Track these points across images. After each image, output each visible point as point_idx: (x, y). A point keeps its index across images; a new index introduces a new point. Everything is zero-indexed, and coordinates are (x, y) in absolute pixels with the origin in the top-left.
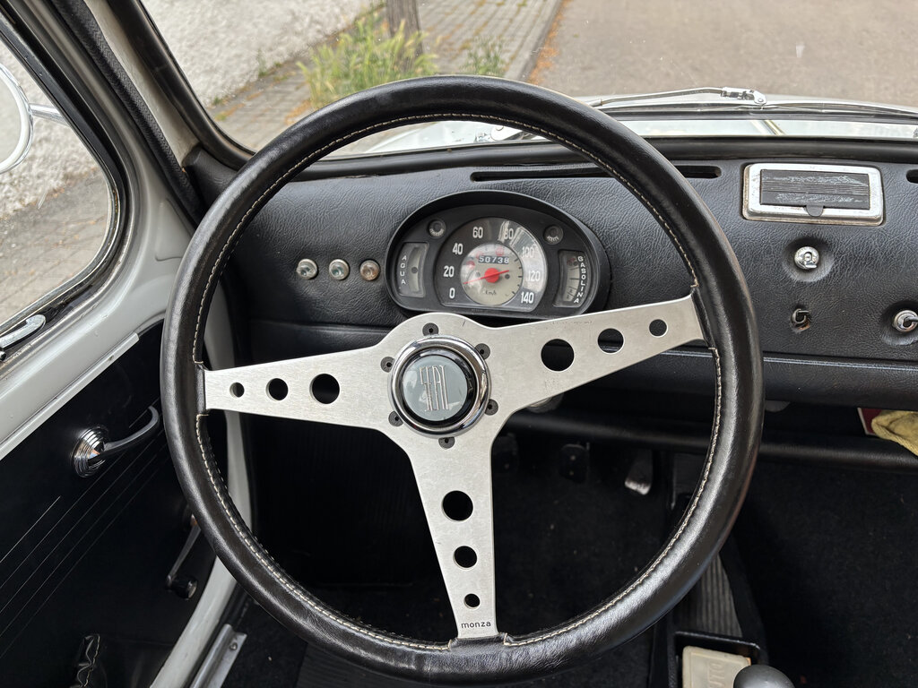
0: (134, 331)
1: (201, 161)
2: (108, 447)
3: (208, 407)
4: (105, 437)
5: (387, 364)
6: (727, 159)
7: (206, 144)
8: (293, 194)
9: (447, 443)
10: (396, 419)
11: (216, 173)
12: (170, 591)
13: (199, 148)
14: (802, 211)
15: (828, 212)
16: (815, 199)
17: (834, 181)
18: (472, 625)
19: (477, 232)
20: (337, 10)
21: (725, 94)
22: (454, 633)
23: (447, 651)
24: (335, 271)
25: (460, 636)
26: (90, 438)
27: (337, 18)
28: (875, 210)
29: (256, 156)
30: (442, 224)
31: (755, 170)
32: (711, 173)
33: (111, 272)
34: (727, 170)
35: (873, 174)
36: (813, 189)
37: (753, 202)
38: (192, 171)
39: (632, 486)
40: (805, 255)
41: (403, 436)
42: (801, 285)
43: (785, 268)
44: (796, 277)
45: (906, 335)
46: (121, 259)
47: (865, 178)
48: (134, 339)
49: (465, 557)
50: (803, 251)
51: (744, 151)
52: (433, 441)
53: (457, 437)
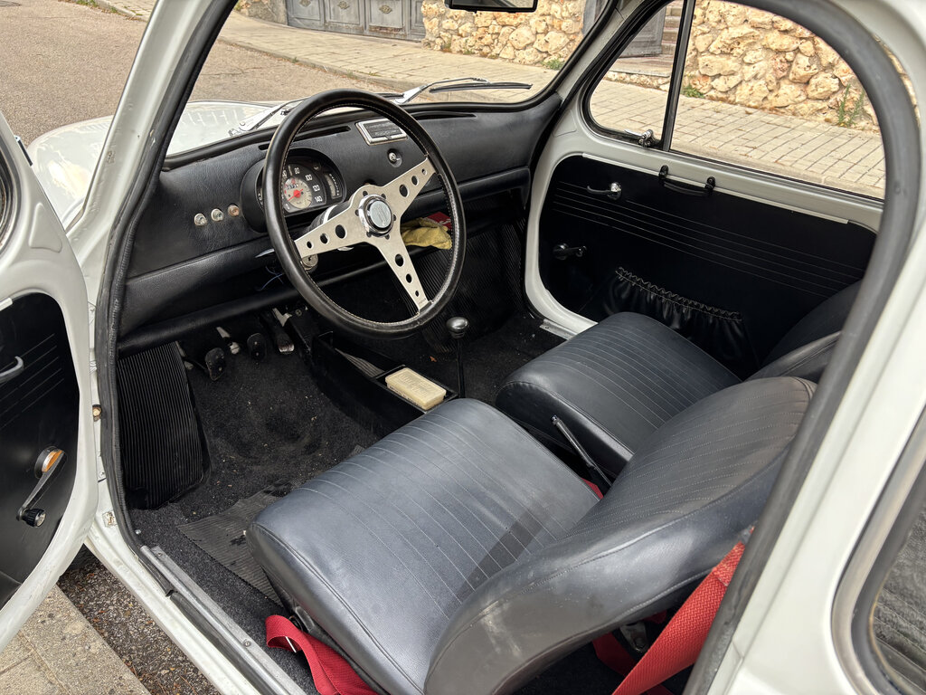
9: (388, 237)
10: (370, 234)
14: (385, 138)
15: (392, 137)
16: (386, 133)
17: (387, 125)
23: (419, 315)
25: (419, 308)
31: (361, 125)
32: (347, 129)
34: (351, 127)
36: (384, 129)
37: (370, 138)
39: (284, 350)
40: (393, 157)
41: (373, 241)
43: (389, 162)
44: (393, 165)
49: (409, 278)
50: (391, 155)
52: (383, 238)
53: (390, 234)
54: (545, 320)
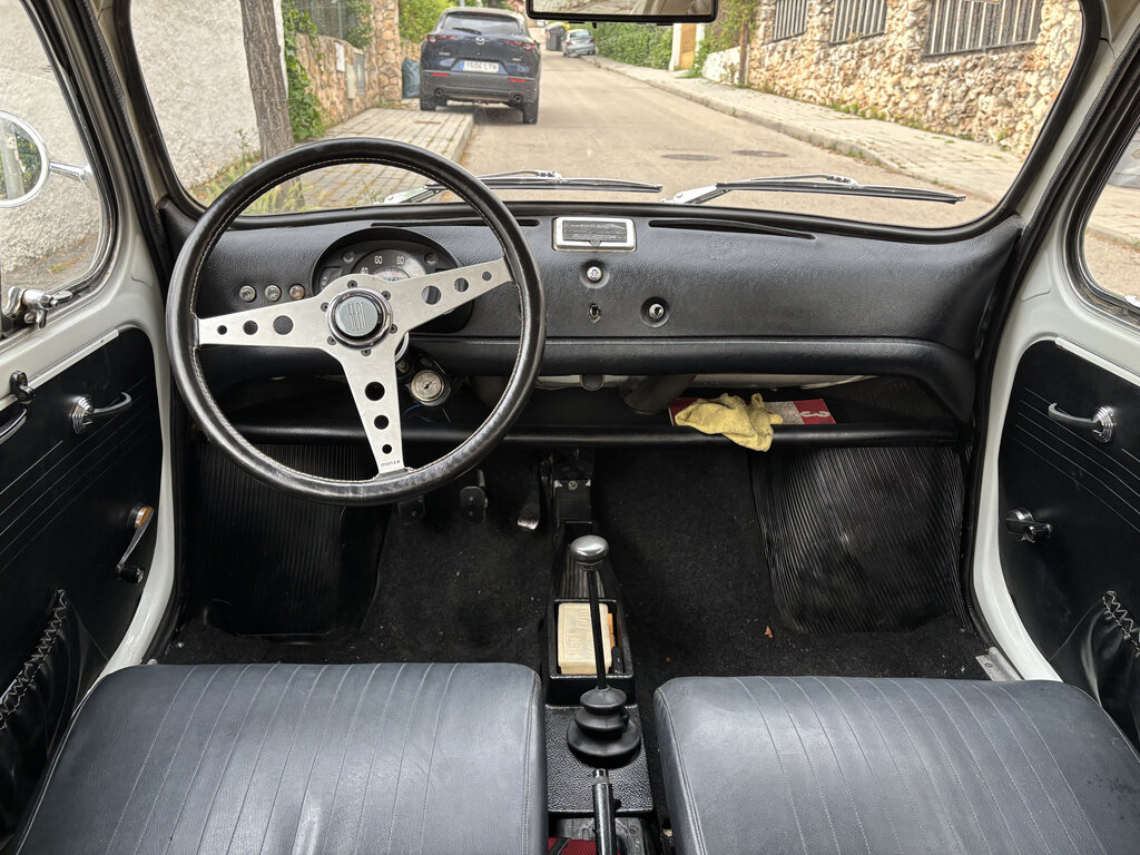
0: (116, 328)
1: (169, 207)
2: (96, 411)
3: (201, 343)
4: (94, 403)
5: (324, 307)
6: (544, 215)
7: (173, 195)
8: (230, 240)
9: (367, 353)
10: (331, 341)
11: (182, 221)
12: (119, 579)
13: (168, 197)
14: (588, 244)
15: (603, 244)
16: (595, 237)
17: (606, 227)
18: (388, 464)
19: (378, 260)
20: (197, 162)
21: (537, 174)
22: (375, 471)
23: (374, 482)
24: (270, 292)
25: (380, 472)
26: (82, 403)
27: (196, 169)
28: (630, 242)
29: (207, 209)
30: (352, 254)
31: (560, 221)
32: (534, 223)
33: (102, 279)
34: (544, 222)
35: (629, 222)
36: (594, 231)
37: (559, 240)
38: (163, 213)
39: (523, 524)
40: (593, 272)
41: (338, 352)
42: (592, 290)
43: (581, 279)
44: (589, 286)
45: (658, 320)
46: (110, 271)
47: (624, 225)
48: (114, 334)
49: (381, 422)
50: (591, 270)
51: (553, 210)
52: (358, 353)
53: (373, 350)
54: (993, 650)
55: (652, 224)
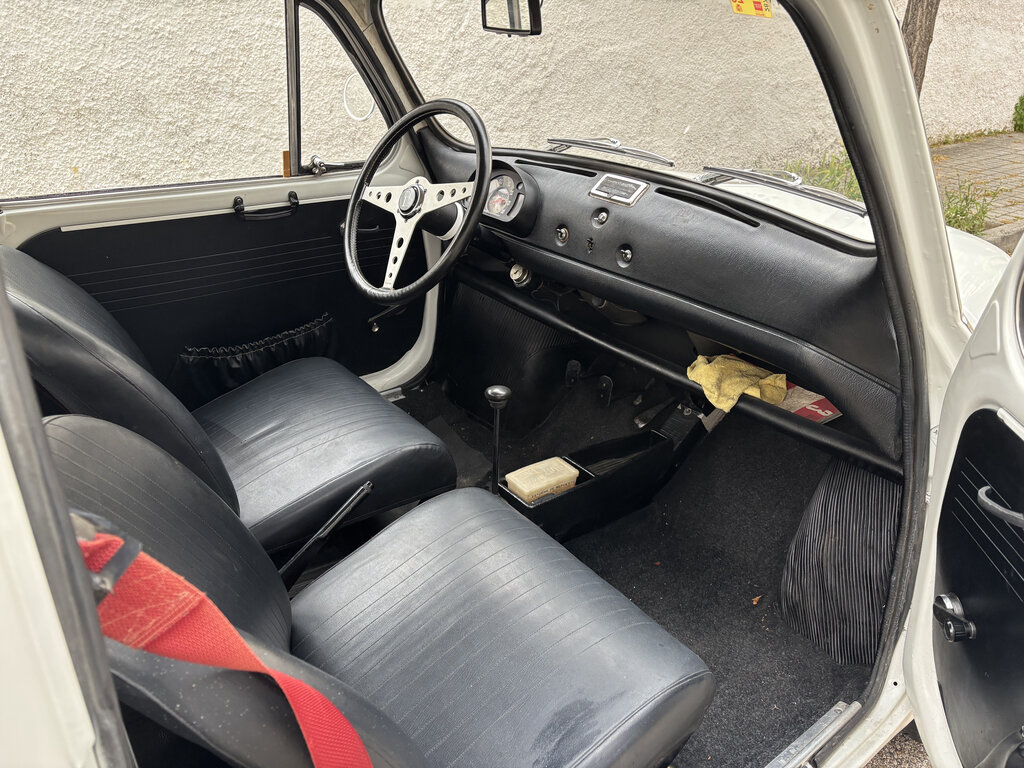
14: (606, 195)
15: (615, 198)
17: (626, 186)
28: (631, 199)
31: (606, 176)
32: (592, 175)
34: (599, 175)
35: (643, 185)
36: (617, 187)
43: (593, 219)
44: (595, 225)
45: (626, 263)
47: (638, 186)
52: (403, 220)
55: (659, 191)
